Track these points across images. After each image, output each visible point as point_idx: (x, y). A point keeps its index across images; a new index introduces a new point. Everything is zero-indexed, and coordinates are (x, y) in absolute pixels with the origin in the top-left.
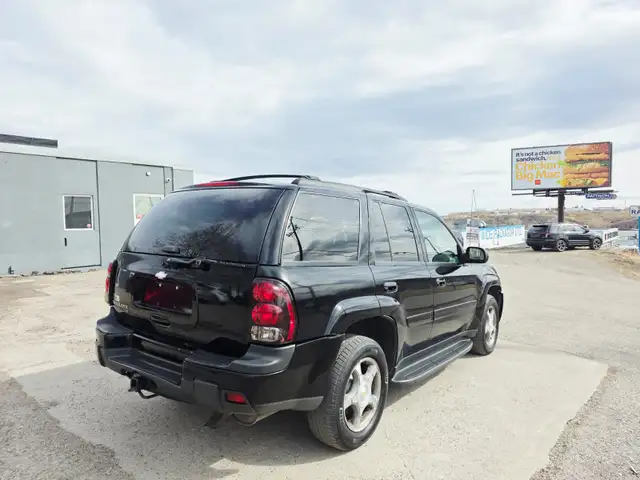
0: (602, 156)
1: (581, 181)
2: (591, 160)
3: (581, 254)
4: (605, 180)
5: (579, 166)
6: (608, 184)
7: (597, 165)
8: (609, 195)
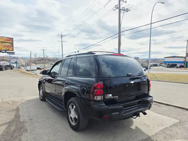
0: (11, 42)
1: (5, 49)
2: (8, 43)
3: (9, 71)
4: (12, 49)
5: (4, 44)
6: (13, 50)
7: (9, 44)
8: (13, 53)
